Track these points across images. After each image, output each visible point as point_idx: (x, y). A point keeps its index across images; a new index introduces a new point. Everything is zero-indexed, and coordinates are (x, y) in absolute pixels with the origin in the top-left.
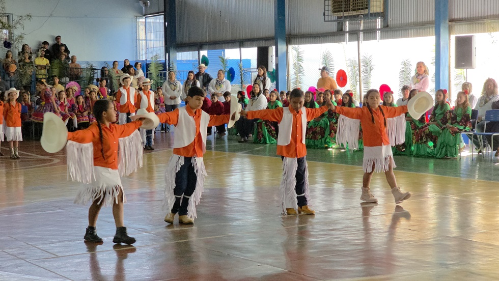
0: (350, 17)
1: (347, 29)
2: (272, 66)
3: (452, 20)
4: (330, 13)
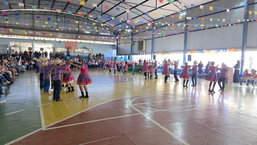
0: (141, 51)
3: (154, 52)
4: (138, 51)
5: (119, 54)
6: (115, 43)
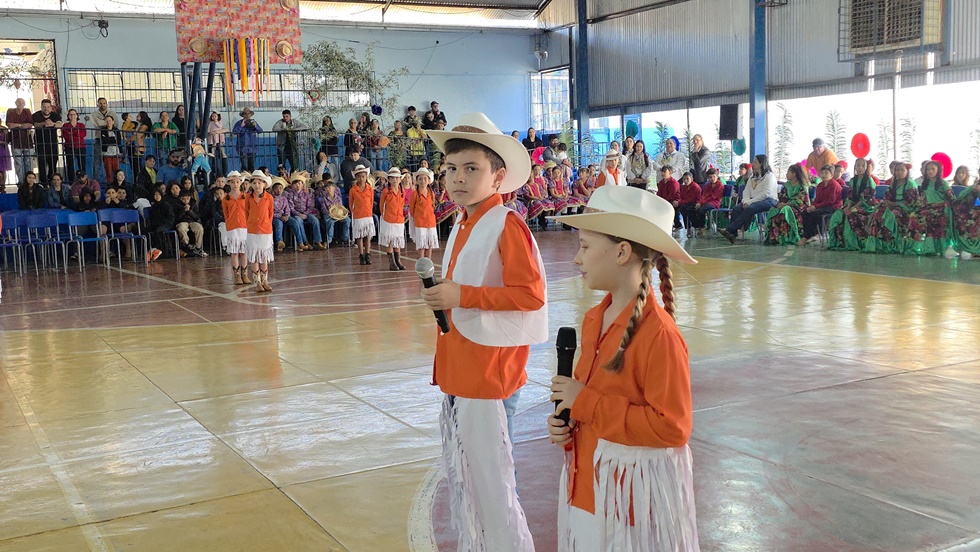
1: (871, 67)
4: (847, 49)
5: (601, 101)
6: (559, 17)
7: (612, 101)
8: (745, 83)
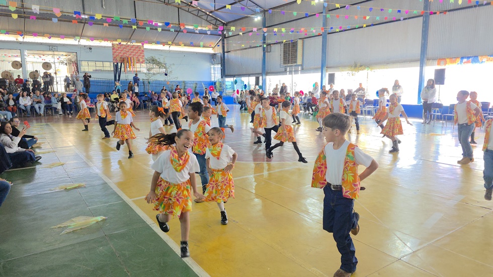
0: (290, 66)
1: (288, 70)
2: (261, 84)
3: (327, 68)
4: (282, 64)
7: (231, 74)
8: (261, 72)
